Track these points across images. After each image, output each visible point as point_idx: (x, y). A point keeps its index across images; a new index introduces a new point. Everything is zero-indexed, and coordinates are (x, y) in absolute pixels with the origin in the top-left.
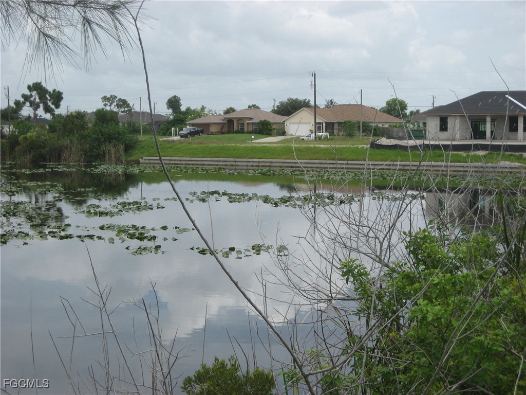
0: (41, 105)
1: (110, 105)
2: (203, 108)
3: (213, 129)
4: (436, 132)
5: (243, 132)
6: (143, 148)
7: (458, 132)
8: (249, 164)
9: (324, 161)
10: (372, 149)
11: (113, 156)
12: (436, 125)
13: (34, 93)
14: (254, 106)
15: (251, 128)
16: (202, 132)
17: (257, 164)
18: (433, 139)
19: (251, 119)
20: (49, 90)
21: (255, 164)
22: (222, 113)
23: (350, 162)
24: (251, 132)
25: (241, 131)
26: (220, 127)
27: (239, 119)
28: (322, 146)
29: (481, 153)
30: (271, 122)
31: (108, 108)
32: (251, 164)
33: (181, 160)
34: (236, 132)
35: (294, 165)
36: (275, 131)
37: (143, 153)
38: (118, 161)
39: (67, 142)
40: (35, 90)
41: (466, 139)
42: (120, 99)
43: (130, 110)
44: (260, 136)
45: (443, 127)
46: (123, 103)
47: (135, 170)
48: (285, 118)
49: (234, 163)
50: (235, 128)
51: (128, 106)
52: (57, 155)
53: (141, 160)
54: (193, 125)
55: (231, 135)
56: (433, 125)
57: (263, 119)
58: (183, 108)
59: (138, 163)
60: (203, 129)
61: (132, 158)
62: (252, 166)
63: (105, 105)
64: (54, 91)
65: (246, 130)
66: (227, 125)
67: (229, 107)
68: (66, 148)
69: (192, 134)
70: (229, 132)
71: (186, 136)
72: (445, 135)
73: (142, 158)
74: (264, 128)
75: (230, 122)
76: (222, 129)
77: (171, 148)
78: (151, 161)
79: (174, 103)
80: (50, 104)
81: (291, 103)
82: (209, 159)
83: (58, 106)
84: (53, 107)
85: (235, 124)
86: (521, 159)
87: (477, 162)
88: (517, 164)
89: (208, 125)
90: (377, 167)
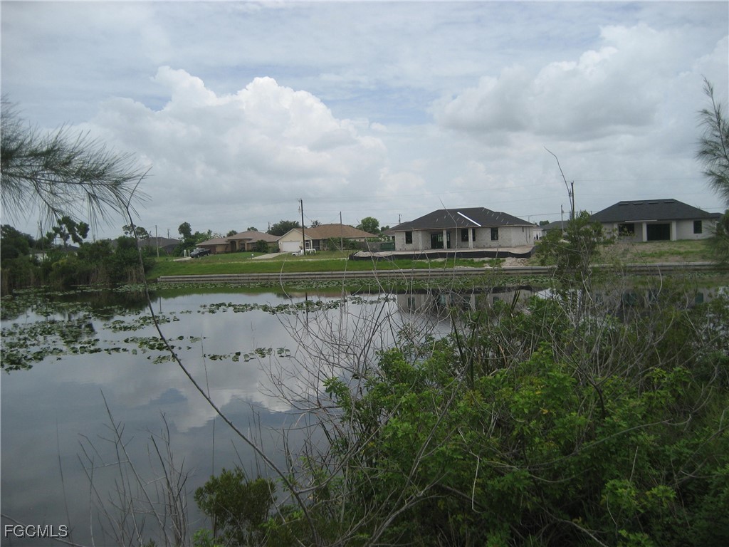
0: (71, 236)
1: (131, 233)
2: (210, 232)
3: (218, 249)
4: (403, 245)
5: (244, 251)
6: (159, 268)
7: (420, 243)
8: (250, 278)
9: (312, 273)
10: (351, 261)
11: (134, 276)
12: (403, 239)
13: (64, 226)
14: (252, 228)
15: (250, 248)
16: (210, 252)
17: (257, 278)
18: (401, 250)
19: (251, 239)
20: (77, 223)
21: (254, 278)
22: (226, 236)
24: (251, 251)
25: (243, 250)
27: (240, 240)
28: (310, 260)
29: (440, 260)
30: (268, 241)
31: (129, 236)
32: (252, 278)
33: (192, 278)
34: (240, 251)
35: (287, 277)
36: (270, 249)
37: (159, 273)
38: (139, 281)
39: (93, 266)
40: (64, 223)
41: (428, 249)
42: (139, 228)
43: (148, 237)
44: (258, 253)
45: (409, 240)
46: (142, 231)
47: (154, 288)
48: (279, 238)
49: (237, 278)
50: (238, 248)
51: (146, 233)
52: (86, 277)
53: (158, 279)
54: (202, 247)
55: (233, 254)
56: (400, 239)
57: (260, 240)
58: (193, 233)
59: (156, 281)
60: (210, 250)
61: (151, 278)
62: (253, 279)
63: (126, 233)
64: (81, 223)
65: (246, 249)
66: (230, 246)
67: (231, 230)
68: (94, 272)
69: (201, 254)
70: (232, 252)
71: (196, 256)
72: (408, 246)
73: (159, 277)
74: (262, 247)
75: (233, 242)
76: (225, 249)
77: (184, 267)
78: (168, 280)
79: (185, 229)
80: (78, 234)
81: (283, 225)
82: (216, 275)
83: (85, 236)
84: (80, 237)
85: (237, 244)
86: (472, 263)
87: (437, 267)
88: (470, 268)
89: (214, 246)
90: (356, 275)
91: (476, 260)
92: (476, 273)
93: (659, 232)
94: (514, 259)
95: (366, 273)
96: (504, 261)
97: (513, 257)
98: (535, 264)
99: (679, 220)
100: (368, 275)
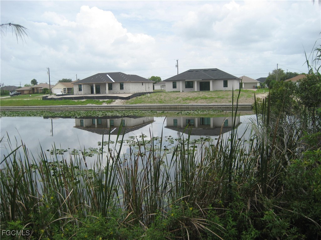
3: (25, 92)
4: (78, 92)
12: (77, 88)
15: (41, 91)
16: (21, 94)
18: (76, 95)
19: (42, 87)
23: (29, 107)
25: (38, 93)
26: (29, 91)
27: (37, 88)
29: (84, 100)
34: (36, 93)
44: (43, 94)
50: (35, 92)
55: (34, 95)
57: (45, 88)
65: (39, 92)
66: (32, 91)
69: (15, 94)
70: (32, 93)
71: (13, 95)
72: (80, 92)
74: (45, 91)
75: (33, 89)
76: (29, 92)
85: (35, 90)
86: (97, 103)
87: (79, 104)
88: (94, 105)
89: (23, 91)
90: (40, 108)
91: (101, 100)
92: (98, 108)
93: (204, 86)
94: (120, 100)
95: (45, 107)
96: (115, 101)
97: (120, 99)
98: (128, 103)
99: (215, 80)
100: (45, 108)
